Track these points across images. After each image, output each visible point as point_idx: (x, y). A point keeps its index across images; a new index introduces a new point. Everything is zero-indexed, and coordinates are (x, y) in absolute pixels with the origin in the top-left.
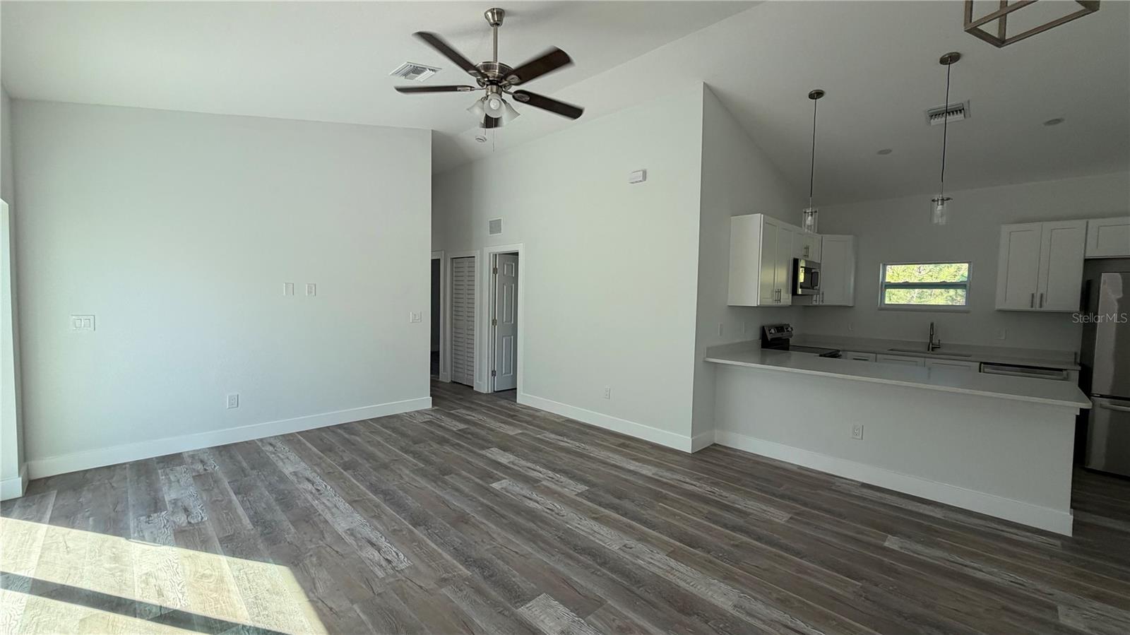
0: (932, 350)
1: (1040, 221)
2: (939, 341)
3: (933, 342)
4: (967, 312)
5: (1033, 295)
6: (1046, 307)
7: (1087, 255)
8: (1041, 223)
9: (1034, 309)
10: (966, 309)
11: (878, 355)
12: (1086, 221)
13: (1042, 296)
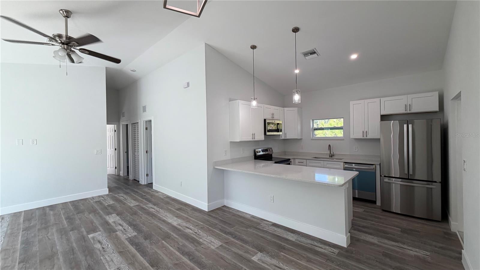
0: (331, 157)
1: (363, 100)
2: (333, 153)
3: (331, 153)
4: (343, 140)
5: (363, 131)
6: (369, 137)
7: (381, 114)
8: (364, 100)
9: (364, 138)
10: (343, 138)
11: (307, 160)
12: (380, 98)
13: (366, 132)
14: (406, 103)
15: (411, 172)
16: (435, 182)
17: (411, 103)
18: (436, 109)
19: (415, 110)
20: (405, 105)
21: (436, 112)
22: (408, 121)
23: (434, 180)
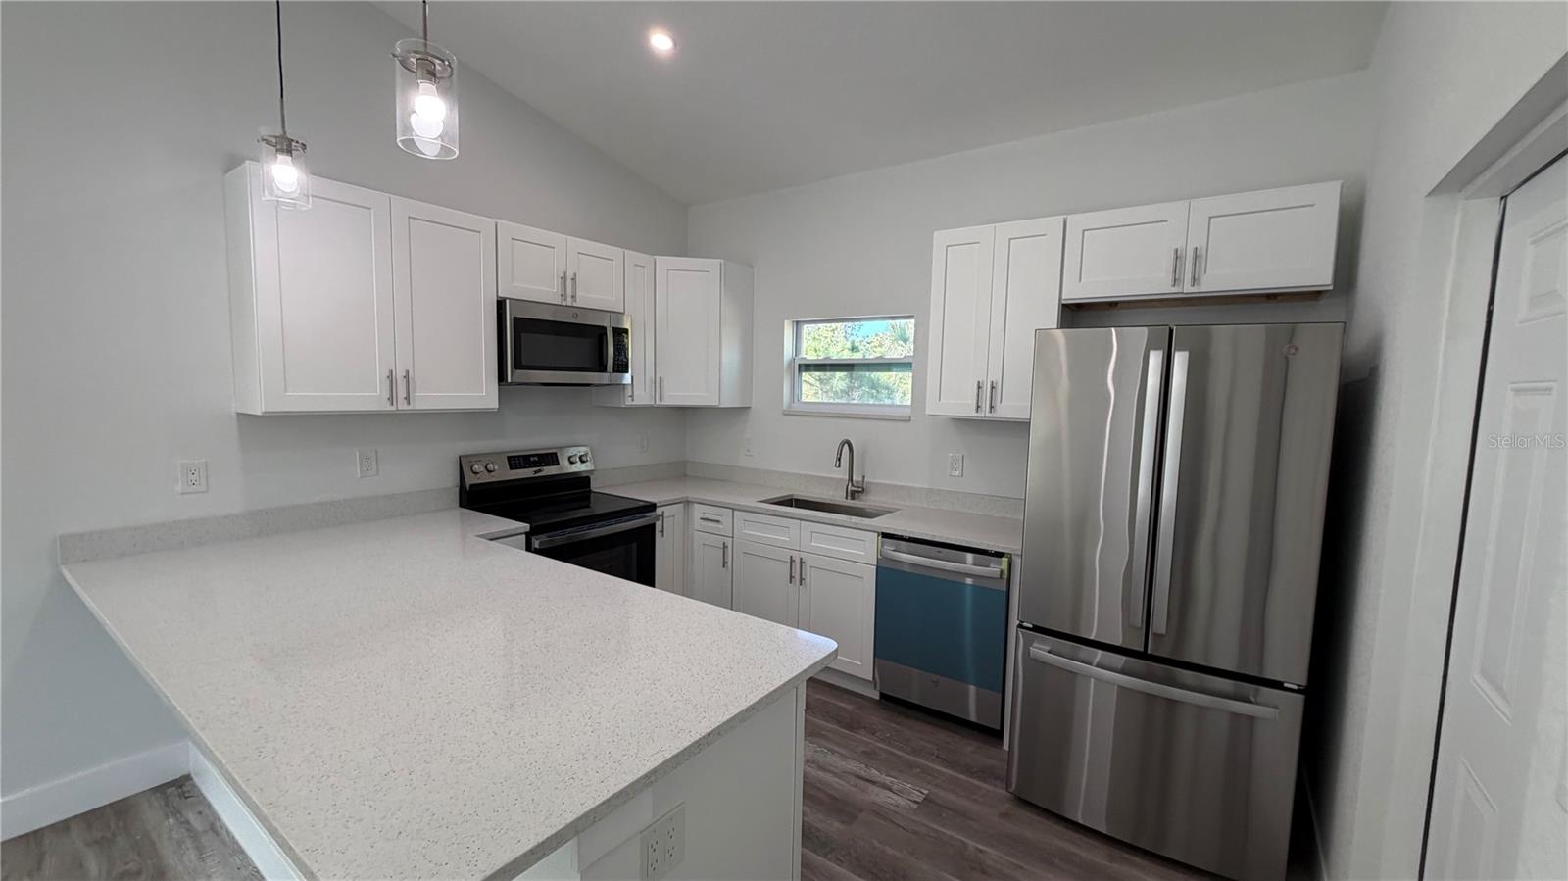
0: (852, 498)
1: (990, 222)
3: (854, 478)
4: (911, 419)
5: (979, 383)
7: (1065, 296)
8: (993, 225)
9: (981, 414)
10: (908, 412)
11: (736, 512)
12: (1062, 217)
13: (992, 388)
14: (1180, 245)
15: (1160, 623)
16: (1277, 685)
17: (1201, 243)
18: (1319, 273)
19: (1219, 279)
20: (1177, 250)
21: (1315, 295)
22: (1171, 331)
23: (1271, 674)
